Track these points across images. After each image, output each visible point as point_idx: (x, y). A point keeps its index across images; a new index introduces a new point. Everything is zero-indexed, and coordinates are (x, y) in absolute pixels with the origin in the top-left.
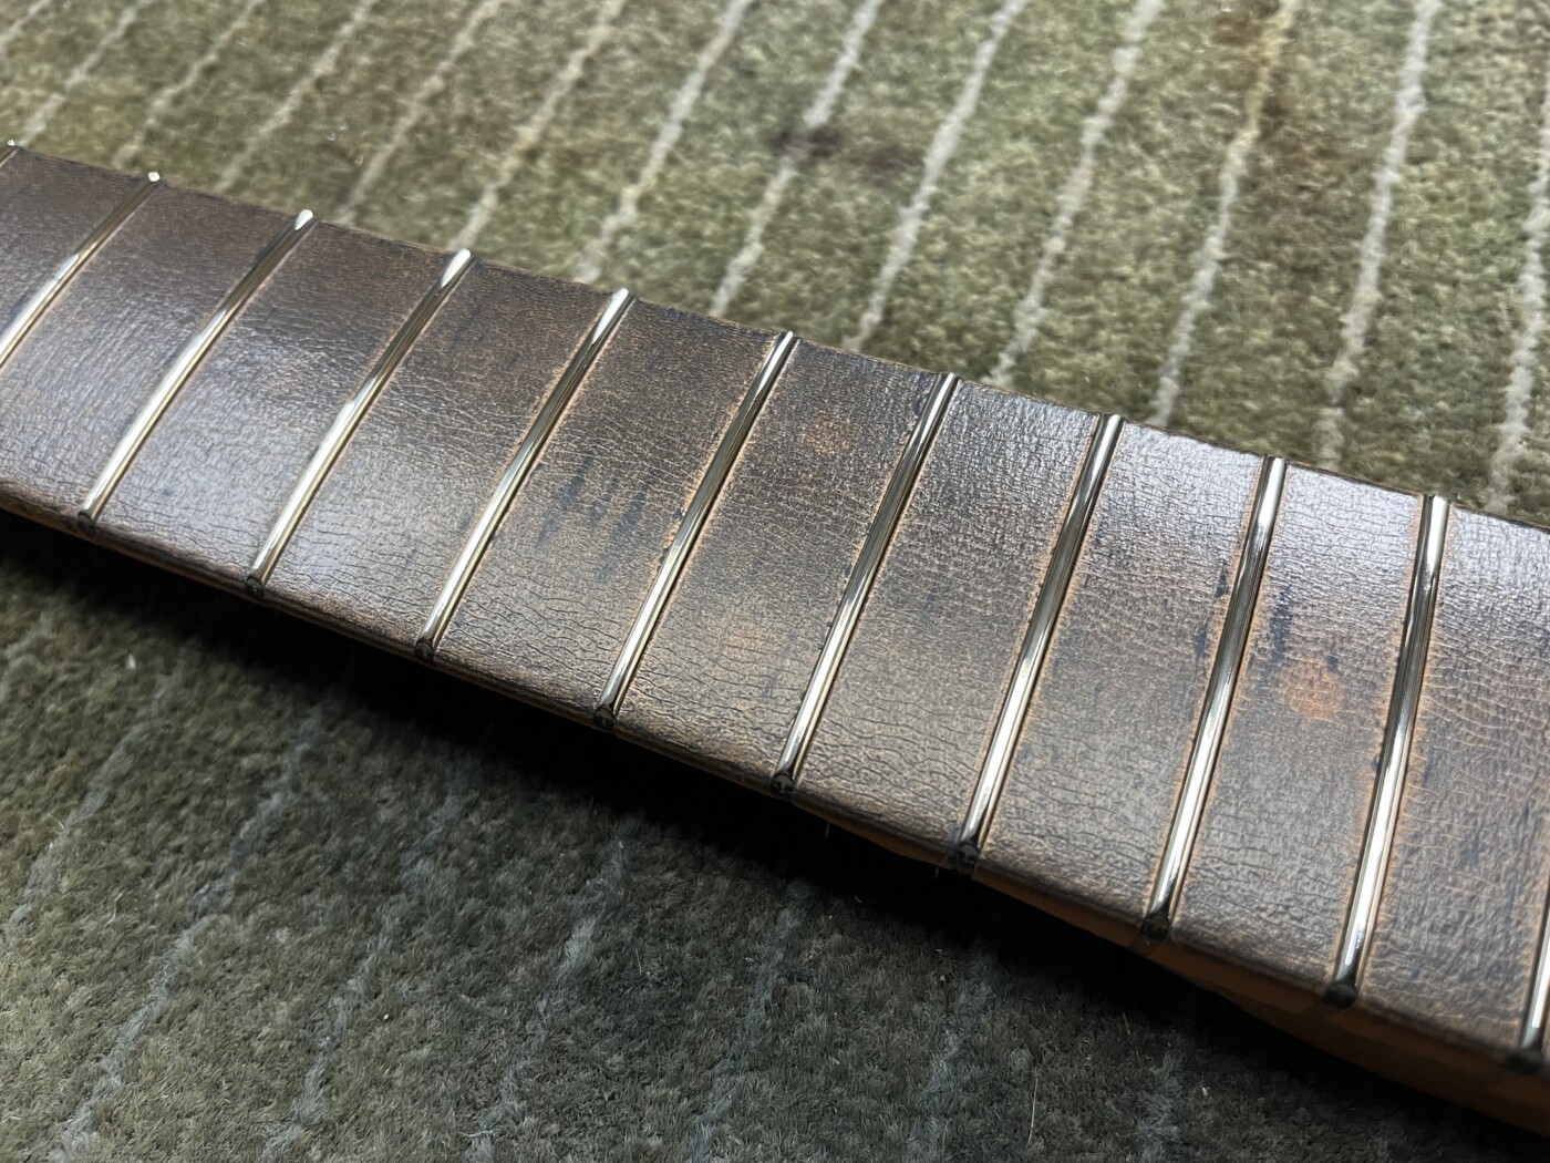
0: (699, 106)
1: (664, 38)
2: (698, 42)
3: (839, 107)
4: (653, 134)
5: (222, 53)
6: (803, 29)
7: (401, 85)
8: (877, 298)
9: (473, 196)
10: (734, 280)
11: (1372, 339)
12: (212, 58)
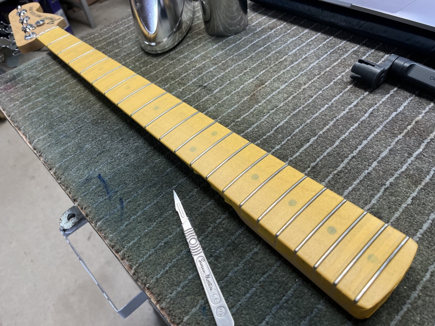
0: (195, 81)
1: (197, 73)
2: (200, 74)
3: (208, 84)
4: (188, 83)
5: (153, 65)
6: (211, 76)
7: (168, 72)
8: (198, 103)
9: (167, 84)
10: (187, 98)
11: (244, 118)
12: (151, 65)
